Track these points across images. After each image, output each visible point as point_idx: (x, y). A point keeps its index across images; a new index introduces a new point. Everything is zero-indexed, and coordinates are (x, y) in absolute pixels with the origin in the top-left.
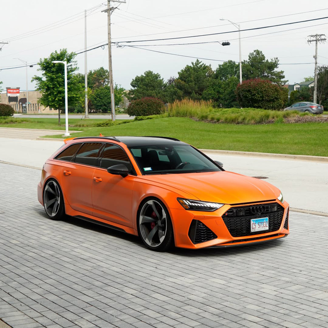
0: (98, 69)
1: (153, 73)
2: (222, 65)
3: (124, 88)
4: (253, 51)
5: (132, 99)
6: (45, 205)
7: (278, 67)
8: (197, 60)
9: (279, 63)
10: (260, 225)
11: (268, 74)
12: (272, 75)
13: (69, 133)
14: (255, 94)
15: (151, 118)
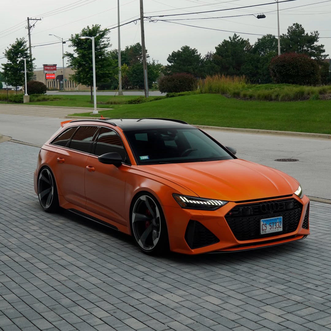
0: (134, 45)
1: (190, 48)
2: (261, 39)
3: (161, 64)
4: (292, 25)
5: (168, 74)
6: (40, 195)
7: (318, 40)
8: (235, 34)
9: (319, 36)
10: (272, 226)
11: (307, 48)
12: (313, 50)
13: (97, 111)
14: (290, 69)
15: (182, 95)
